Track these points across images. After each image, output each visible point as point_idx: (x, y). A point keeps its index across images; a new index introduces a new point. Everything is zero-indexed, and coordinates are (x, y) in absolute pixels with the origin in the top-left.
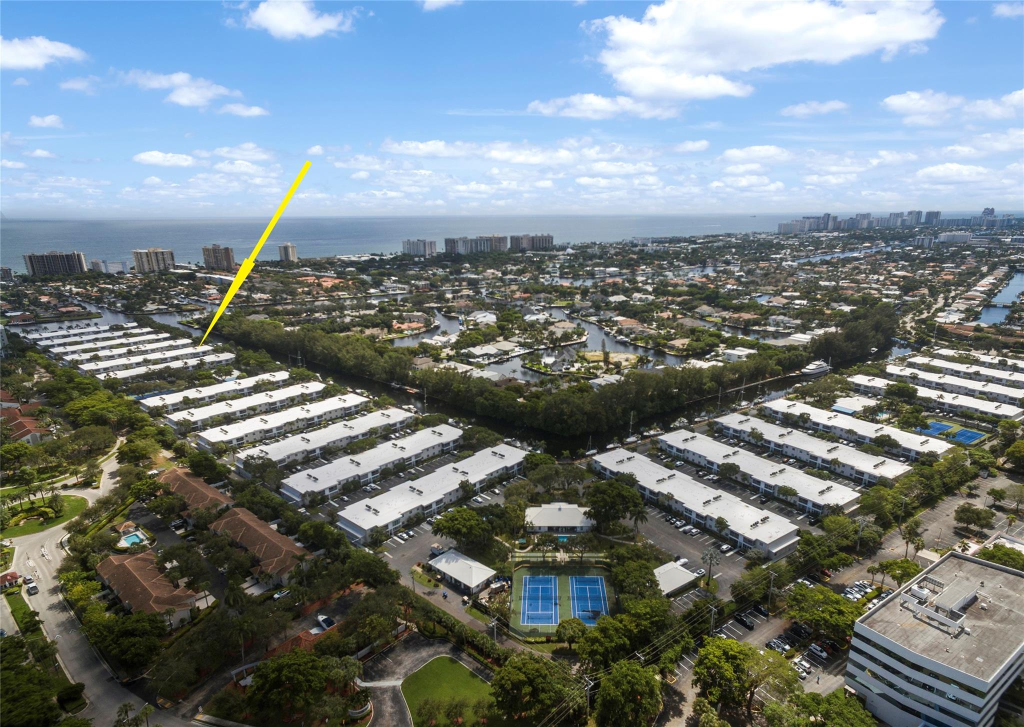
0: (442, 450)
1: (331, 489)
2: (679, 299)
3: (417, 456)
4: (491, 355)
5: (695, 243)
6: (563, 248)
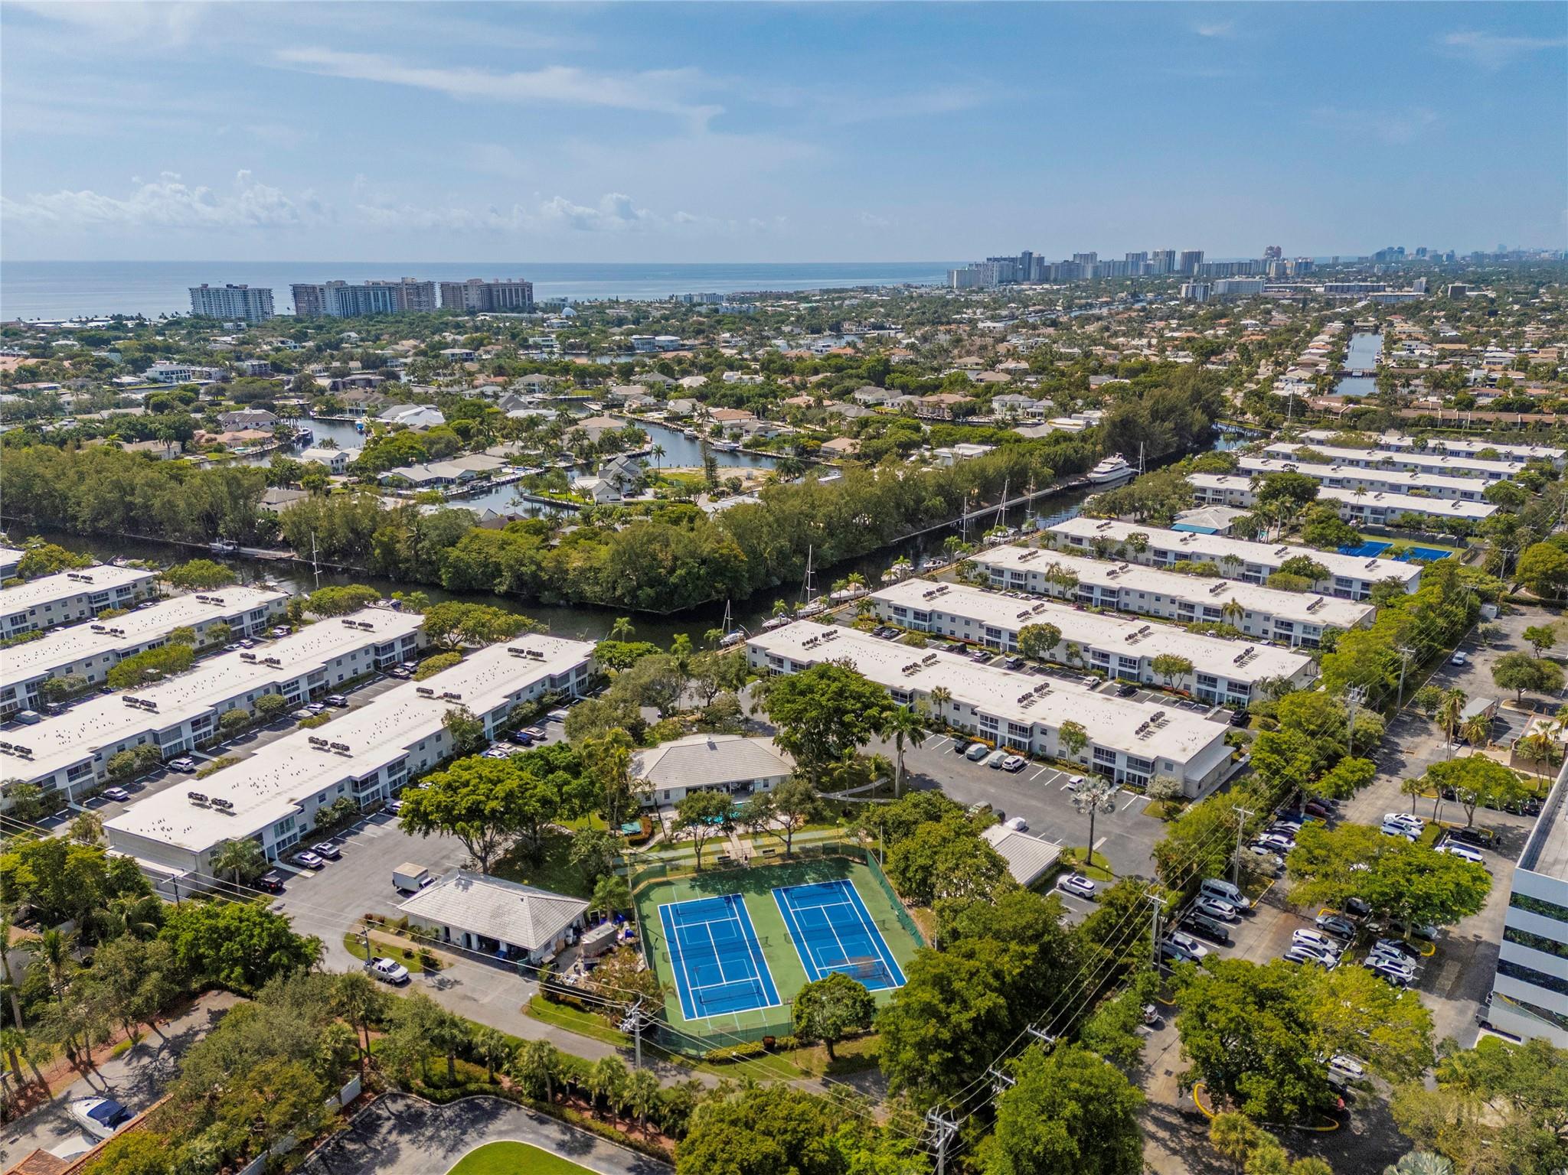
0: (377, 663)
2: (814, 379)
3: (311, 677)
4: (451, 481)
5: (806, 299)
6: (555, 307)
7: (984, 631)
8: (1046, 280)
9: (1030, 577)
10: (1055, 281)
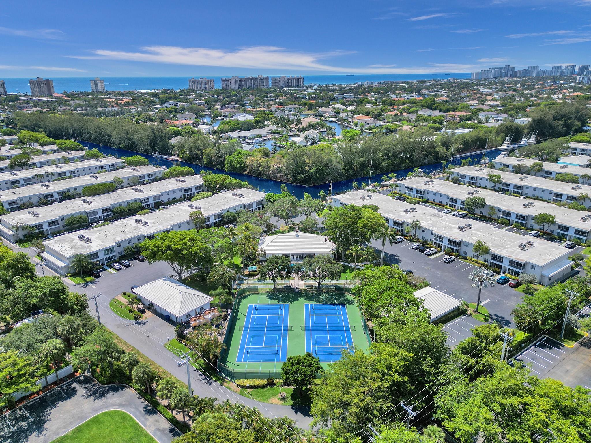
0: (184, 195)
1: (51, 223)
2: (402, 106)
3: (155, 198)
4: (247, 138)
7: (449, 200)
8: (515, 77)
9: (478, 179)
10: (519, 77)
